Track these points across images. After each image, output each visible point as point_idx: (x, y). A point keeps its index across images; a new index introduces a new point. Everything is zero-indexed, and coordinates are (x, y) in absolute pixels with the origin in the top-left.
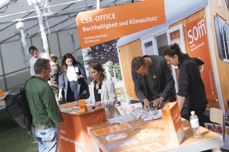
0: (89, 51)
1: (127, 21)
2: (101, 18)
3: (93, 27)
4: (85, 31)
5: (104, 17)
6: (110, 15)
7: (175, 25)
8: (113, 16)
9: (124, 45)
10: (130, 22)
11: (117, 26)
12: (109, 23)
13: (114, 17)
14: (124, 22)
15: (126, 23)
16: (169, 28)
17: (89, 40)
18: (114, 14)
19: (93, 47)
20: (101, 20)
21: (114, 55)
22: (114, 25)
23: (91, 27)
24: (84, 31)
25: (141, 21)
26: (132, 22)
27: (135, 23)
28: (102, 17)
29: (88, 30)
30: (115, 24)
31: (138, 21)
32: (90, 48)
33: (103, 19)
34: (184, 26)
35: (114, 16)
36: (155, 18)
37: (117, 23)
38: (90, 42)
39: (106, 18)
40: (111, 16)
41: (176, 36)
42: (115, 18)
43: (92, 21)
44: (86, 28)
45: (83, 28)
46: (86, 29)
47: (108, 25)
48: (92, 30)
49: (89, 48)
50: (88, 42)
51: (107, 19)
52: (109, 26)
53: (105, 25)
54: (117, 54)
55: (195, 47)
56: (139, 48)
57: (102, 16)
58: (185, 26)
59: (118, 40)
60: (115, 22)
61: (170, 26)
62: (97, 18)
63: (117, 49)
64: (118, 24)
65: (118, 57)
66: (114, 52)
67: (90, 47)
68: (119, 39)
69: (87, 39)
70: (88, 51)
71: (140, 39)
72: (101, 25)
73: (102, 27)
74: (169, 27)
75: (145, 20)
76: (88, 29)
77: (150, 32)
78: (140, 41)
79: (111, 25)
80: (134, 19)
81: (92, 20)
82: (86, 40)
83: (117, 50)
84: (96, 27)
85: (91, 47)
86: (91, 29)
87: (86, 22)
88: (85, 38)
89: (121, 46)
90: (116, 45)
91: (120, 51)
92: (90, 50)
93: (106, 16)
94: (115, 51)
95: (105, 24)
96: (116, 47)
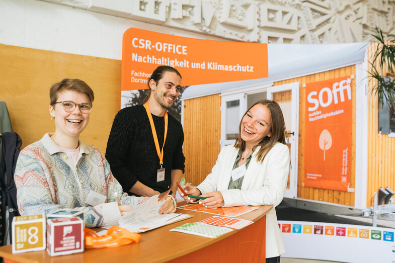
0: (136, 97)
1: (204, 62)
2: (165, 48)
3: (151, 58)
4: (136, 60)
5: (170, 48)
6: (179, 48)
7: (284, 82)
8: (184, 50)
9: (193, 99)
10: (209, 65)
11: (188, 67)
12: (176, 60)
13: (185, 52)
14: (199, 64)
15: (202, 66)
16: (273, 86)
17: (139, 78)
18: (186, 47)
19: (143, 91)
20: (164, 51)
21: (175, 111)
22: (183, 64)
23: (147, 56)
24: (133, 60)
25: (227, 68)
26: (212, 66)
27: (216, 69)
28: (166, 46)
29: (141, 61)
30: (185, 63)
31: (221, 67)
32: (139, 92)
33: (167, 50)
34: (302, 85)
35: (186, 50)
36: (250, 69)
37: (188, 63)
38: (140, 81)
39: (172, 50)
40: (180, 50)
41: (284, 98)
42: (186, 54)
43: (150, 49)
44: (138, 56)
45: (133, 54)
46: (138, 58)
47: (173, 61)
48: (148, 62)
49: (136, 92)
50: (137, 81)
51: (174, 52)
52: (174, 64)
53: (169, 61)
54: (180, 111)
55: (319, 115)
56: (217, 107)
57: (167, 44)
58: (304, 85)
59: (185, 88)
60: (185, 61)
61: (274, 83)
62: (159, 46)
63: (181, 102)
64: (190, 65)
65: (180, 116)
66: (176, 107)
67: (139, 90)
68: (187, 87)
69: (136, 74)
70: (134, 97)
71: (220, 93)
72: (163, 58)
73: (164, 63)
74: (272, 84)
75: (232, 67)
76: (141, 59)
77: (239, 87)
78: (221, 97)
79: (179, 63)
80: (216, 63)
81: (151, 46)
82: (133, 76)
83: (181, 105)
84: (155, 60)
85: (141, 91)
86: (146, 60)
87: (140, 47)
88: (132, 73)
89: (189, 99)
90: (181, 96)
91: (185, 106)
92: (138, 95)
93: (172, 47)
94: (178, 106)
95: (168, 59)
96: (180, 100)
